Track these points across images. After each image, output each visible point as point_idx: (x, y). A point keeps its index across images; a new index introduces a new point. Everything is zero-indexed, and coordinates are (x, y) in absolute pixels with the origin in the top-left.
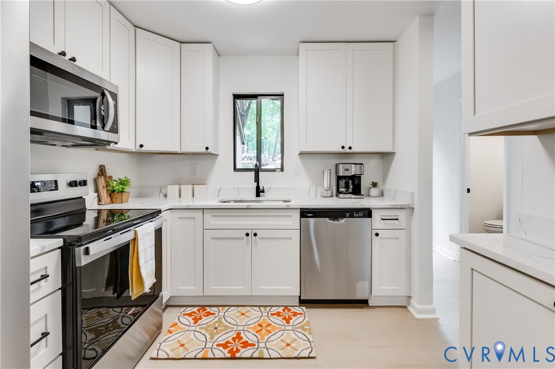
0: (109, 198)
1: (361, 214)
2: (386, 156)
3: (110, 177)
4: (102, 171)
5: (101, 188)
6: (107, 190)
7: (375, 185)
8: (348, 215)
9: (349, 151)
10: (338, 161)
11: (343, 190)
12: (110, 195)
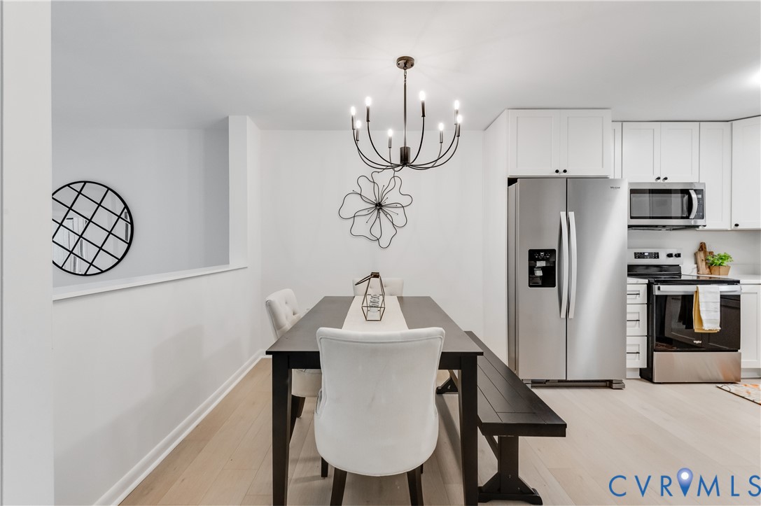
0: (708, 270)
3: (711, 253)
4: (702, 247)
5: (699, 261)
6: (706, 263)
12: (709, 267)
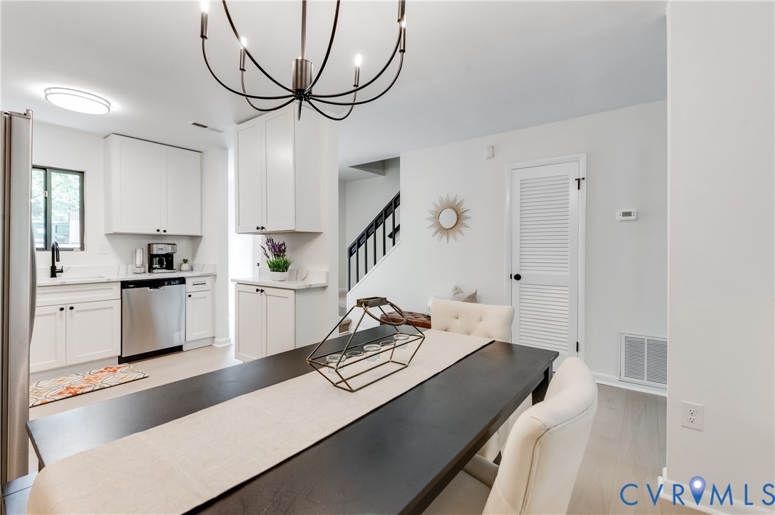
1: (177, 282)
2: (195, 239)
7: (185, 261)
8: (166, 284)
9: (164, 233)
10: (151, 242)
11: (158, 266)
